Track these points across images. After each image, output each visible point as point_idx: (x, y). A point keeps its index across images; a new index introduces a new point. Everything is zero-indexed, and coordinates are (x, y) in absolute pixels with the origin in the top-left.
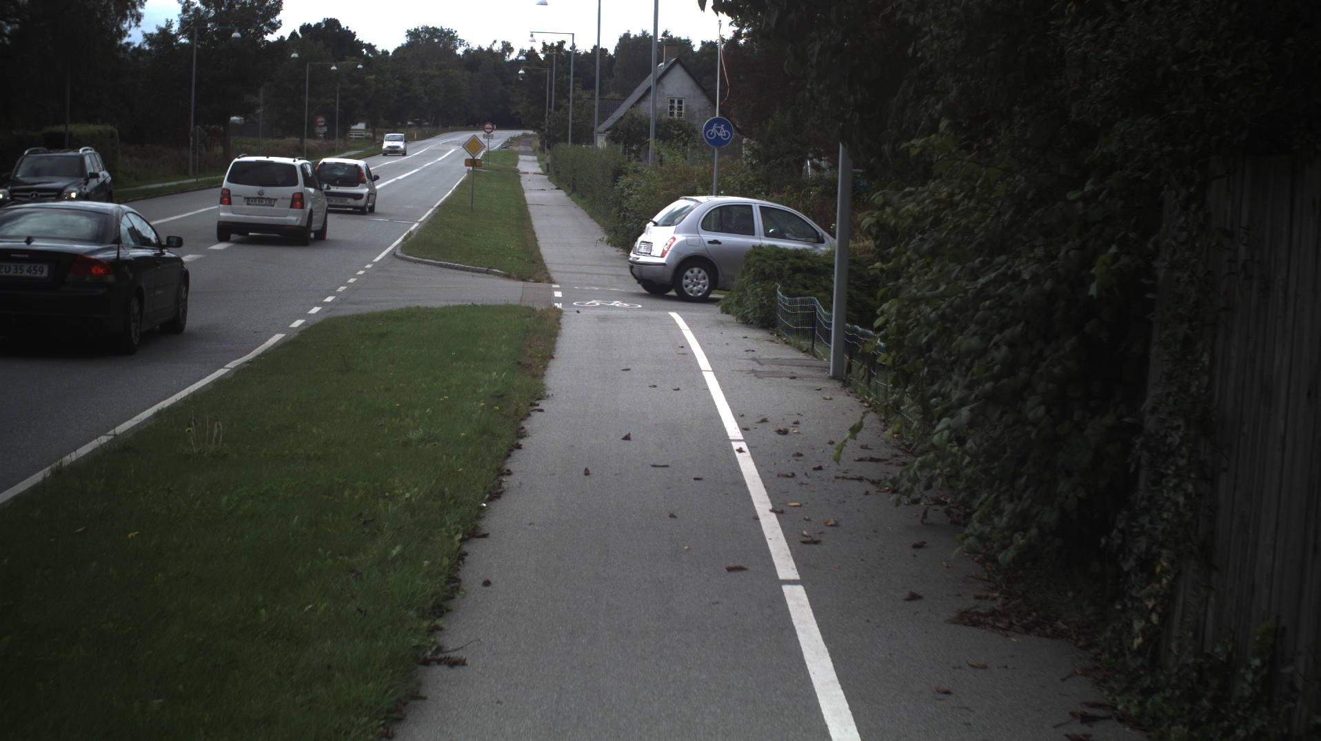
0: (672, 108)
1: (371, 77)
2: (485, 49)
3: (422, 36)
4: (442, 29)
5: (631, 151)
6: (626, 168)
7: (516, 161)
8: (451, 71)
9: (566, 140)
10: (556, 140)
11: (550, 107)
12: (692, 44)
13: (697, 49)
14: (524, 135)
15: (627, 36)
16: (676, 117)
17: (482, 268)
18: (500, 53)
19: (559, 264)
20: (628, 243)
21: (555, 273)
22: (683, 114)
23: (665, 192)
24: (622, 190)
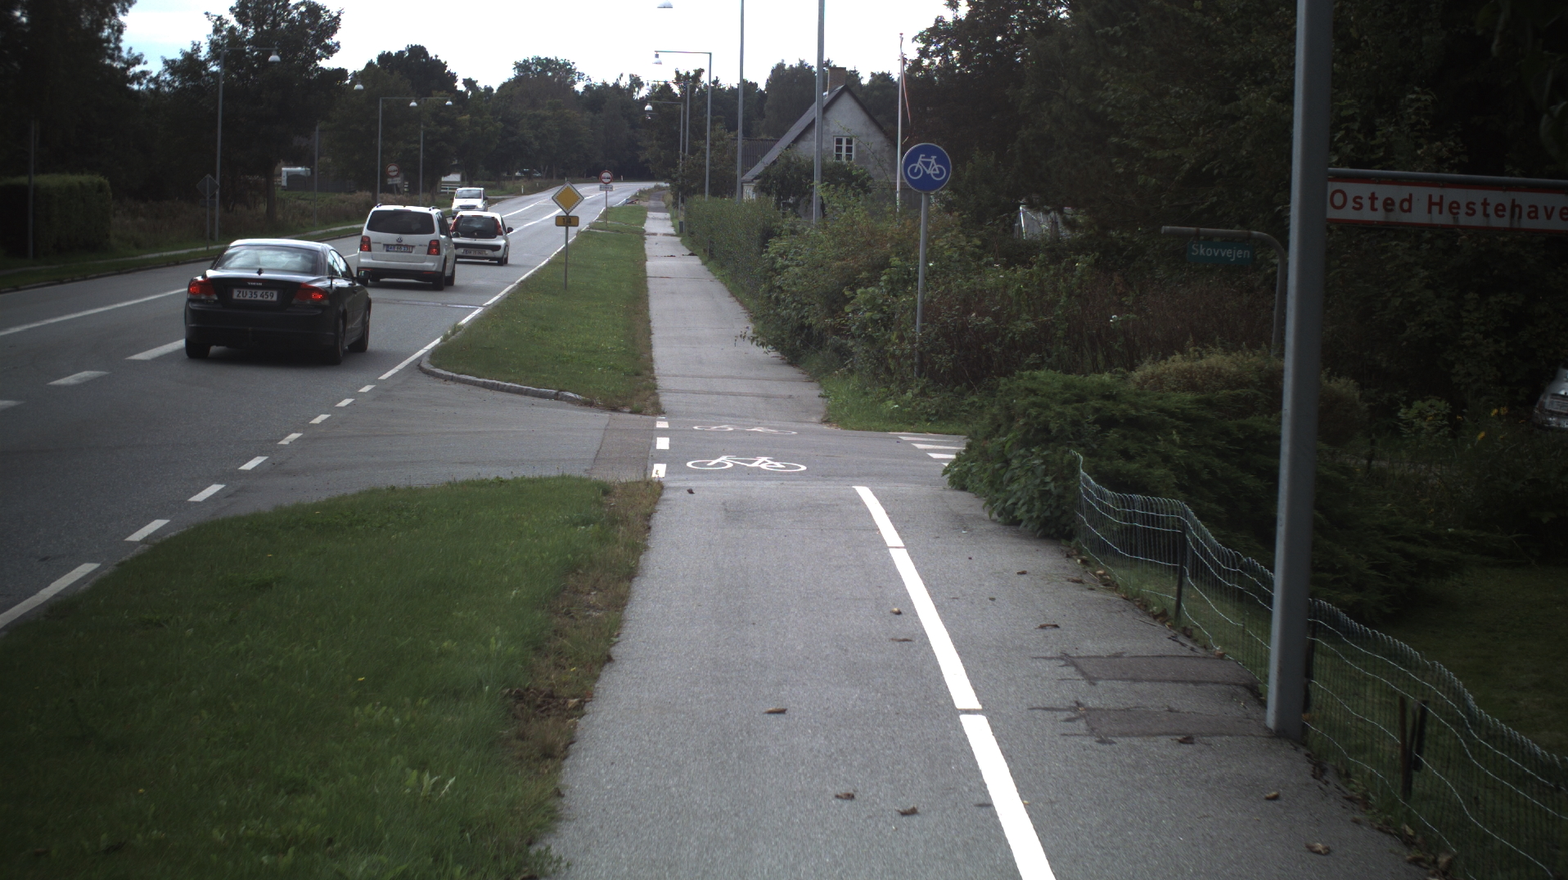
0: (839, 149)
1: (464, 117)
2: (611, 85)
3: (533, 68)
4: (557, 60)
5: (787, 205)
6: (778, 227)
7: (644, 219)
8: (567, 111)
9: (703, 193)
10: (694, 192)
11: (684, 151)
12: (860, 76)
13: (865, 81)
14: (655, 187)
15: (780, 66)
16: (844, 159)
17: (548, 390)
18: (627, 89)
19: (677, 376)
20: (783, 340)
21: (669, 394)
22: (853, 157)
23: (839, 263)
24: (773, 260)
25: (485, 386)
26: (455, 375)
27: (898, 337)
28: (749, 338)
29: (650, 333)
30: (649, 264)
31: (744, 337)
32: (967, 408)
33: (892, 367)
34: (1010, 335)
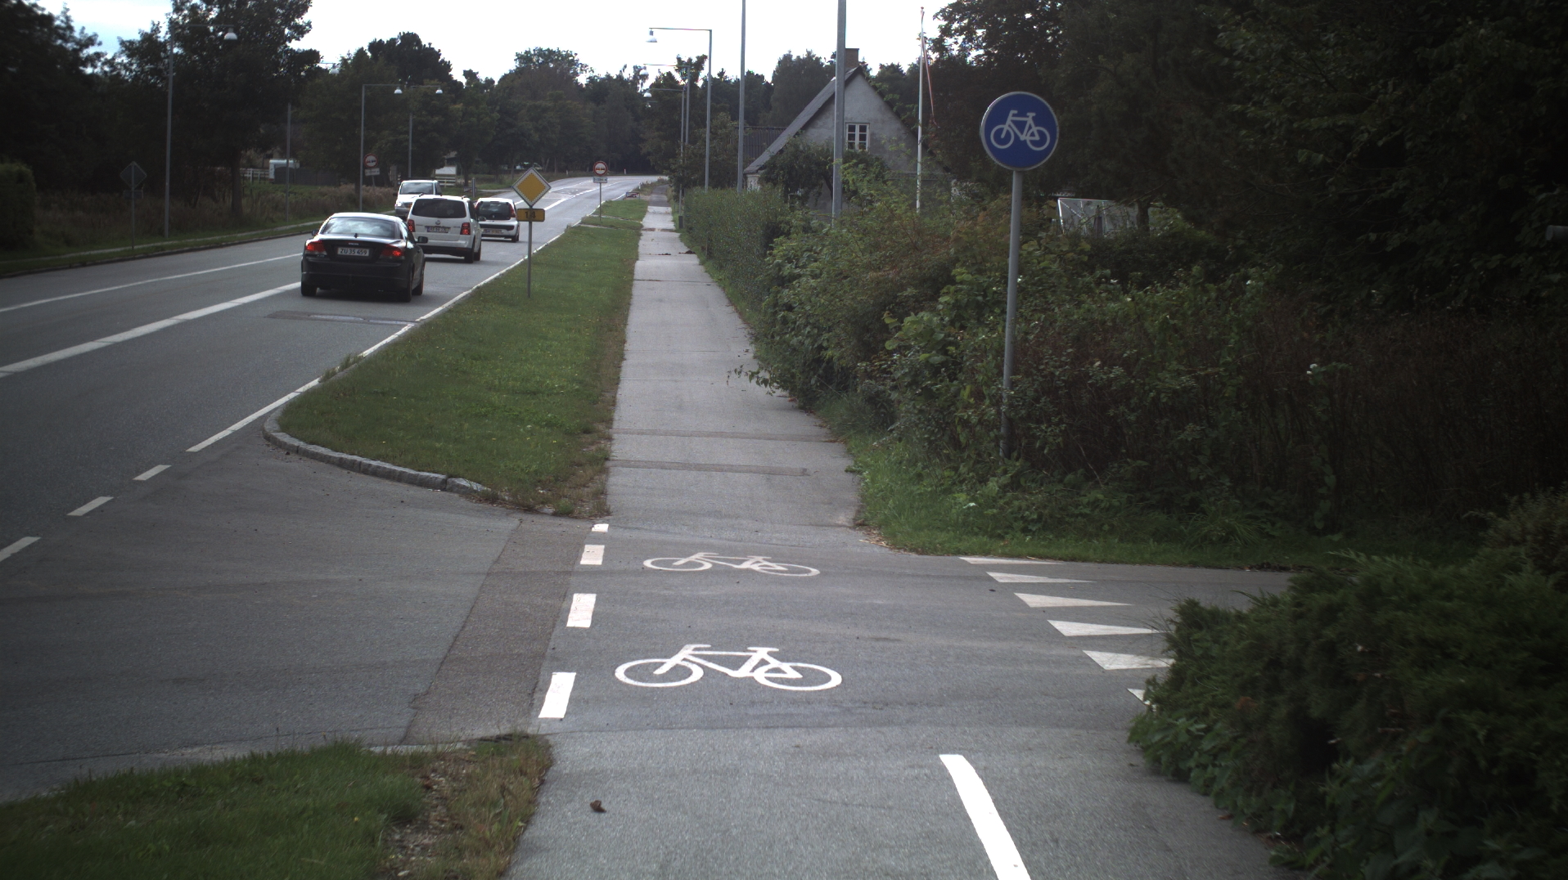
0: (852, 137)
1: (456, 107)
2: (615, 77)
3: (534, 60)
4: (559, 51)
5: (795, 197)
6: (788, 223)
7: (644, 212)
8: (569, 103)
9: (702, 184)
10: (691, 184)
11: (684, 141)
12: (868, 67)
14: (659, 181)
15: (787, 58)
16: (857, 148)
17: (432, 475)
18: (631, 81)
19: (642, 434)
20: (793, 376)
21: (625, 470)
22: (867, 146)
23: (872, 274)
24: (780, 266)
25: (341, 464)
26: (302, 444)
27: (971, 394)
28: (747, 374)
29: (622, 358)
30: (639, 264)
31: (740, 372)
32: (1087, 511)
33: (962, 439)
34: (1152, 394)
